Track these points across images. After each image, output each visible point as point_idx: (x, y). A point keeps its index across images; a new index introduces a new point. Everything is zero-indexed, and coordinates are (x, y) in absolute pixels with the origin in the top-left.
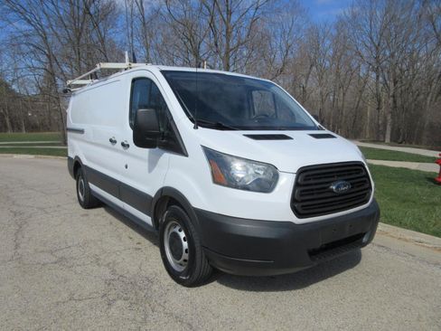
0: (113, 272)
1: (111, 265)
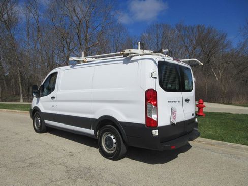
0: (66, 167)
1: (62, 164)
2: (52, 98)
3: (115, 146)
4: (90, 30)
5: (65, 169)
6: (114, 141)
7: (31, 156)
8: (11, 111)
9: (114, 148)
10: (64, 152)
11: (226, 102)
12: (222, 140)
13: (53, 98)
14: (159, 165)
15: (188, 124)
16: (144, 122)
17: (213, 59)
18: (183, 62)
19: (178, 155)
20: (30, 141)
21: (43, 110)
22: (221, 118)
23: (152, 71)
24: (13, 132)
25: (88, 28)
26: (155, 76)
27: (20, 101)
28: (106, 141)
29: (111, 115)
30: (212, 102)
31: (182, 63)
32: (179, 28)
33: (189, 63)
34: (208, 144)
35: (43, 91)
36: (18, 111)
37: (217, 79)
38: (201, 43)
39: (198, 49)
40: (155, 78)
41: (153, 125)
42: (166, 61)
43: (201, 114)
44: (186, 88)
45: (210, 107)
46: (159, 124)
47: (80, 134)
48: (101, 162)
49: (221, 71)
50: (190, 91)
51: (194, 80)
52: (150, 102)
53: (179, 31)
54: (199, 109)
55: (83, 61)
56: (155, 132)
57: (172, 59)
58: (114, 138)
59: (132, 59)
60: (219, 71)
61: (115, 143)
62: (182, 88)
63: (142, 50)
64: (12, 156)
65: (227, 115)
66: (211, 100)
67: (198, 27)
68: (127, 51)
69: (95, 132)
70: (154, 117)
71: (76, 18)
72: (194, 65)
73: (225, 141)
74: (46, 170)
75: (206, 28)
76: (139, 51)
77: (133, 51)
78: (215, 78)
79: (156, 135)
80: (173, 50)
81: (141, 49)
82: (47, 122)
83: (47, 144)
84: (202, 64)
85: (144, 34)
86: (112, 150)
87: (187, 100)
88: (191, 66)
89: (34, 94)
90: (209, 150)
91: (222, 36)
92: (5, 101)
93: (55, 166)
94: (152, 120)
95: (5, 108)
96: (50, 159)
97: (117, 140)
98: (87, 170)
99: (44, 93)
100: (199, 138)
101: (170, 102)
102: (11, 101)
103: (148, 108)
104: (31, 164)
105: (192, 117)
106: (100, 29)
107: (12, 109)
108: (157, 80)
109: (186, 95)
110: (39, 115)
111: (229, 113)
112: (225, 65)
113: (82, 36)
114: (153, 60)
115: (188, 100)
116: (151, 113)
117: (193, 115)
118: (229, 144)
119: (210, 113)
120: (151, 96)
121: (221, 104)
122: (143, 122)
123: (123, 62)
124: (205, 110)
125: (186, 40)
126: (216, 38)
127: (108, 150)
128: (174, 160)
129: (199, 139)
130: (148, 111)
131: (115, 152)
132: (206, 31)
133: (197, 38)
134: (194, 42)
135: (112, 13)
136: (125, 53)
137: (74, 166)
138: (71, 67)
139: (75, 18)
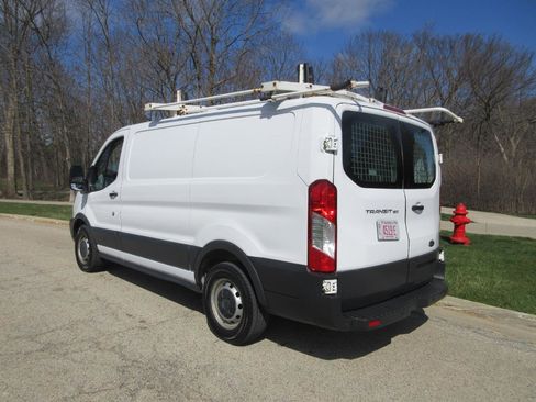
0: (123, 357)
1: (117, 349)
2: (111, 195)
3: (239, 312)
4: (220, 47)
5: (120, 363)
6: (238, 300)
7: (53, 327)
8: (44, 222)
9: (238, 317)
10: (128, 320)
11: (523, 211)
12: (506, 305)
13: (113, 195)
14: (341, 362)
15: (419, 266)
16: (304, 262)
17: (498, 113)
18: (413, 114)
19: (393, 340)
20: (61, 289)
21: (94, 222)
22: (508, 251)
23: (327, 136)
24: (35, 269)
25: (214, 42)
26: (333, 149)
27: (68, 200)
28: (220, 299)
29: (230, 241)
30: (490, 211)
31: (409, 117)
32: (423, 41)
33: (426, 117)
34: (471, 313)
35: (95, 180)
36: (57, 221)
37: (506, 158)
38: (470, 76)
39: (465, 90)
40: (333, 152)
41: (326, 268)
42: (365, 110)
43: (460, 240)
44: (418, 178)
45: (482, 222)
46: (341, 267)
47: (167, 279)
48: (205, 347)
49: (515, 141)
50: (427, 185)
51: (438, 158)
52: (320, 212)
53: (422, 47)
54: (456, 227)
55: (179, 113)
56: (330, 287)
57: (381, 105)
58: (238, 295)
59: (281, 107)
60: (512, 140)
61: (240, 306)
62: (405, 180)
63: (308, 85)
64: (12, 325)
65: (523, 243)
66: (487, 205)
67: (467, 39)
68: (268, 87)
69: (198, 277)
70: (328, 249)
71: (190, 19)
72: (440, 123)
73: (512, 308)
74: (75, 362)
75: (486, 40)
76: (301, 86)
77: (283, 85)
78: (502, 155)
79: (332, 292)
80: (406, 92)
81: (305, 81)
82: (101, 248)
83: (97, 298)
84: (461, 120)
85: (340, 56)
86: (232, 322)
87: (418, 209)
88: (434, 125)
89: (74, 186)
90: (469, 328)
91: (522, 58)
92: (41, 199)
93: (98, 353)
94: (325, 256)
95: (33, 215)
96: (93, 335)
97: (243, 300)
98: (169, 367)
99: (97, 185)
100: (447, 297)
101: (372, 211)
102: (53, 199)
103: (314, 228)
104: (48, 347)
105: (428, 249)
106: (241, 43)
107: (49, 217)
108: (339, 157)
109: (415, 195)
110: (86, 232)
111: (528, 239)
112: (527, 126)
113: (203, 60)
114: (329, 107)
115: (421, 208)
116: (321, 239)
117: (432, 243)
118: (520, 315)
119: (483, 237)
120: (322, 198)
121: (513, 215)
122: (301, 259)
123: (259, 112)
124: (469, 229)
125: (436, 69)
126: (508, 65)
127: (225, 321)
128: (380, 351)
129: (448, 299)
130: (314, 234)
131: (239, 326)
132: (483, 49)
133: (461, 64)
134: (455, 74)
135: (267, 8)
136: (264, 90)
137: (141, 356)
138: (150, 126)
139: (187, 20)
